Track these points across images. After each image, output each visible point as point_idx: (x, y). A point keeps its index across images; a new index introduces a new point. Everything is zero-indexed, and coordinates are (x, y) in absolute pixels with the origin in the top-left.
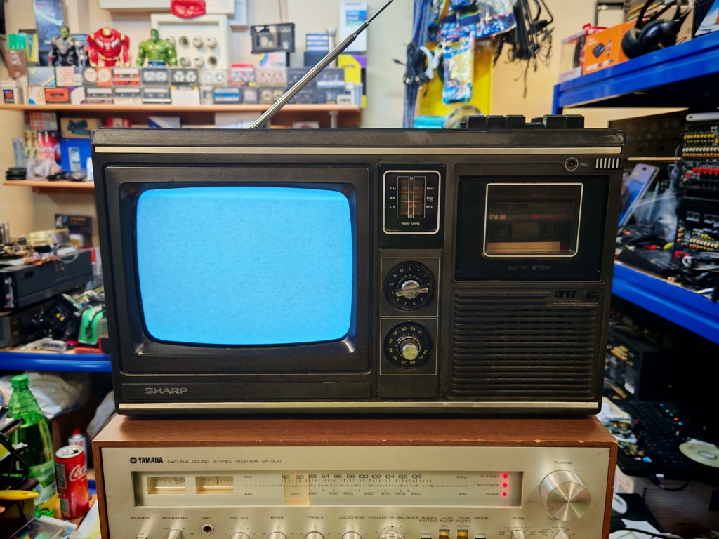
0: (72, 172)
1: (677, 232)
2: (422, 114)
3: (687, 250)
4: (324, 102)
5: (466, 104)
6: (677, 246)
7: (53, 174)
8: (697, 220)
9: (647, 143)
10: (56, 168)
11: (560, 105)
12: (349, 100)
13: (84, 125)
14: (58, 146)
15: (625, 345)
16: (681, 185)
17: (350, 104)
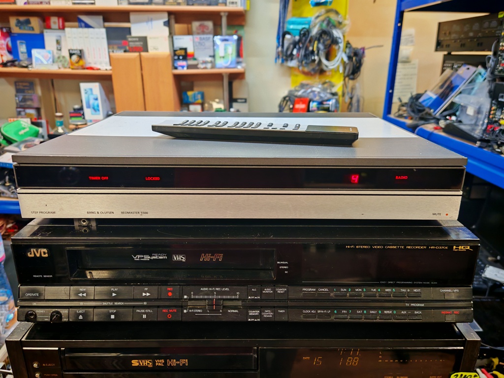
0: (21, 61)
1: (490, 110)
2: (293, 16)
4: (217, 4)
5: (329, 7)
6: (490, 121)
7: (5, 62)
9: (469, 40)
10: (7, 57)
11: (402, 9)
12: (236, 3)
13: (28, 22)
14: (9, 40)
16: (496, 73)
17: (237, 6)
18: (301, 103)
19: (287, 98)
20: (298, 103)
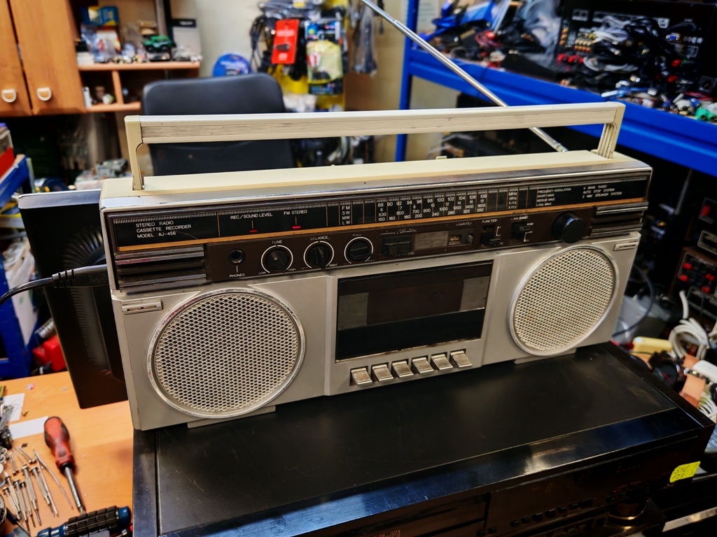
1: (560, 34)
3: (571, 53)
8: (585, 19)
18: (286, 27)
19: (262, 21)
20: (282, 28)
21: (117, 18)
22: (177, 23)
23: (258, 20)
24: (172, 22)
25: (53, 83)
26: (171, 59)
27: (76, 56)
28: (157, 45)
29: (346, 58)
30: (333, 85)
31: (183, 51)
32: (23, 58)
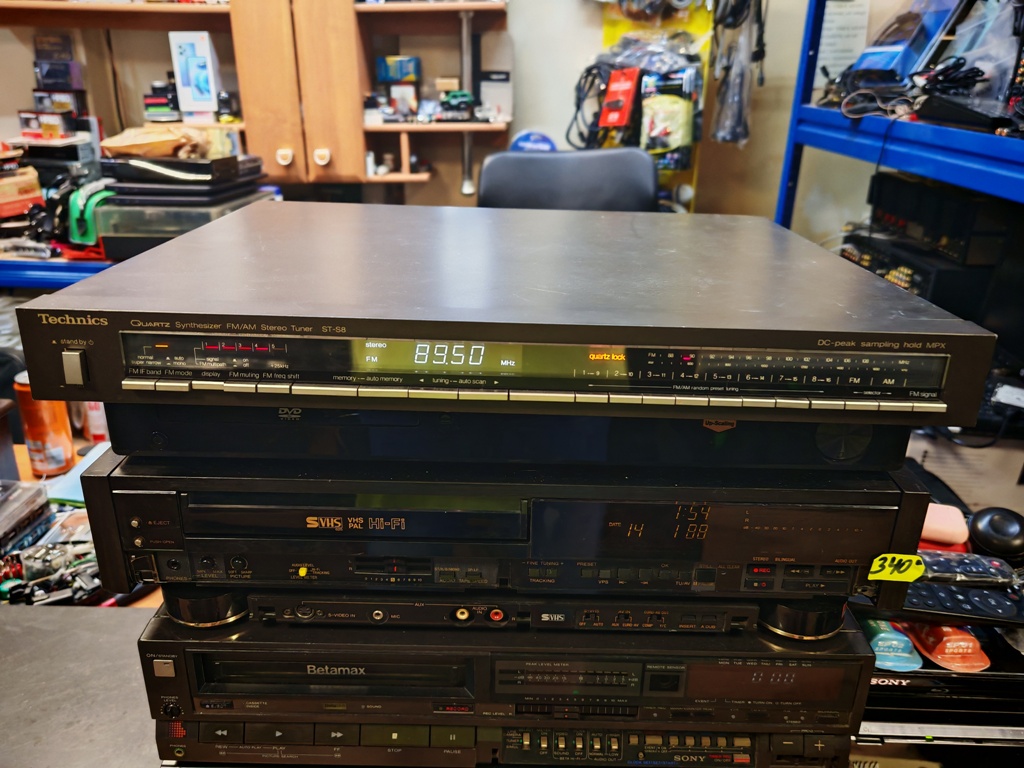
1: (1018, 68)
6: (1015, 91)
15: (908, 265)
18: (622, 79)
19: (595, 71)
20: (617, 80)
21: (419, 69)
22: (487, 76)
23: (589, 71)
24: (480, 76)
25: (334, 145)
26: (473, 119)
27: (363, 115)
28: (454, 102)
29: (700, 120)
30: (676, 156)
31: (489, 110)
32: (305, 115)
